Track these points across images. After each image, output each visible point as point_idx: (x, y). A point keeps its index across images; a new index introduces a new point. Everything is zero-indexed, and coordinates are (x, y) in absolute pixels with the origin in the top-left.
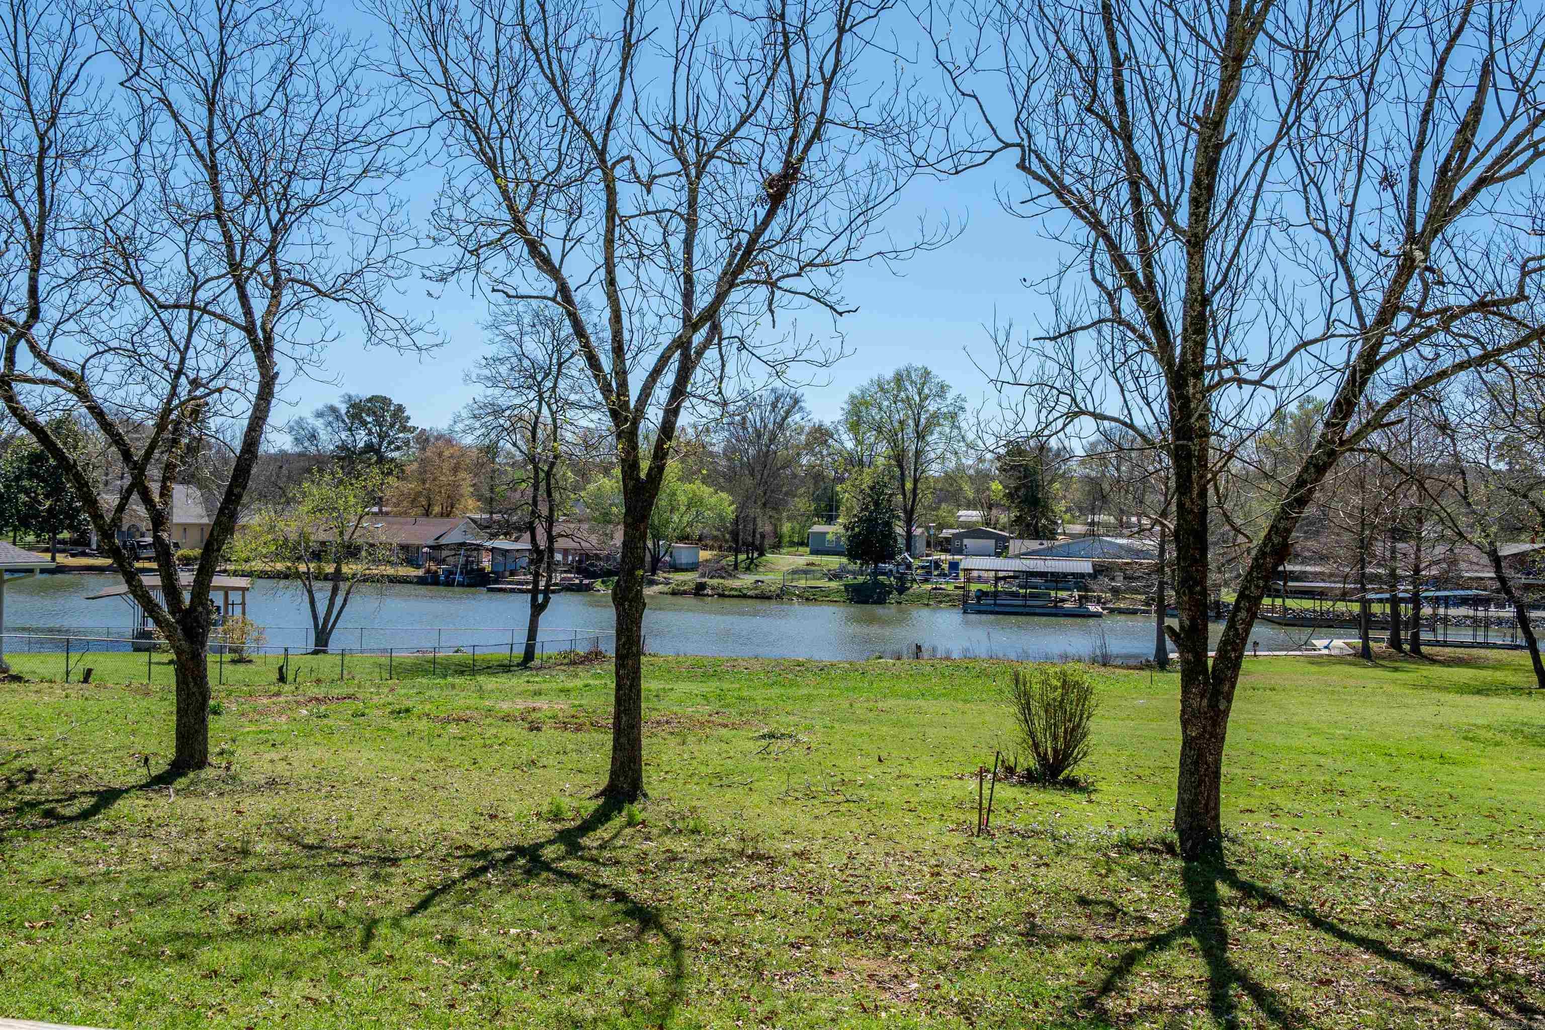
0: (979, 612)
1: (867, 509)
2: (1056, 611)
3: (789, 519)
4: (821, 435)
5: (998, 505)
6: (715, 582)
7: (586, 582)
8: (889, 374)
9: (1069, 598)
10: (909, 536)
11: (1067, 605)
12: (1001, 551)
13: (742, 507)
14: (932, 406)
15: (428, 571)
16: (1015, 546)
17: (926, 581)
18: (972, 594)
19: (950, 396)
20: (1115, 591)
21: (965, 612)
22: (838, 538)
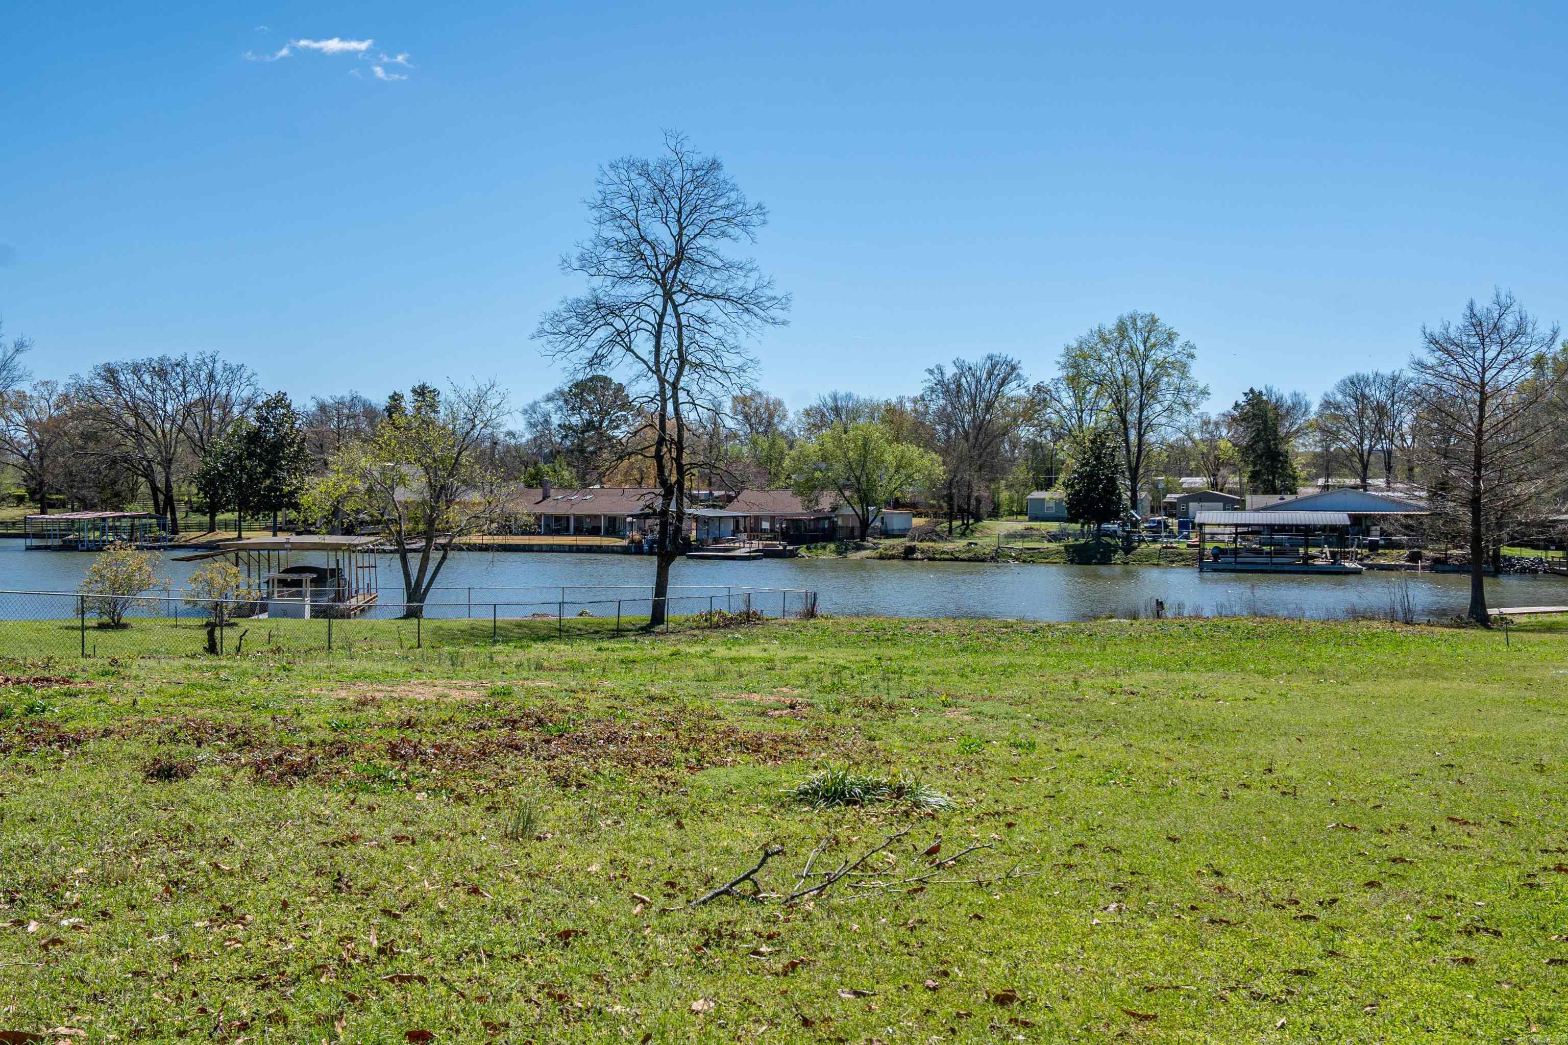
0: (1216, 570)
1: (1087, 464)
2: (1307, 569)
4: (1042, 397)
5: (1227, 464)
6: (925, 545)
7: (789, 548)
8: (1110, 324)
9: (1322, 556)
10: (1134, 499)
11: (1318, 562)
12: (1231, 505)
13: (954, 471)
14: (1158, 355)
15: (632, 541)
16: (1251, 499)
17: (1155, 541)
18: (1208, 552)
19: (1178, 344)
20: (1373, 546)
21: (1201, 571)
22: (1058, 503)
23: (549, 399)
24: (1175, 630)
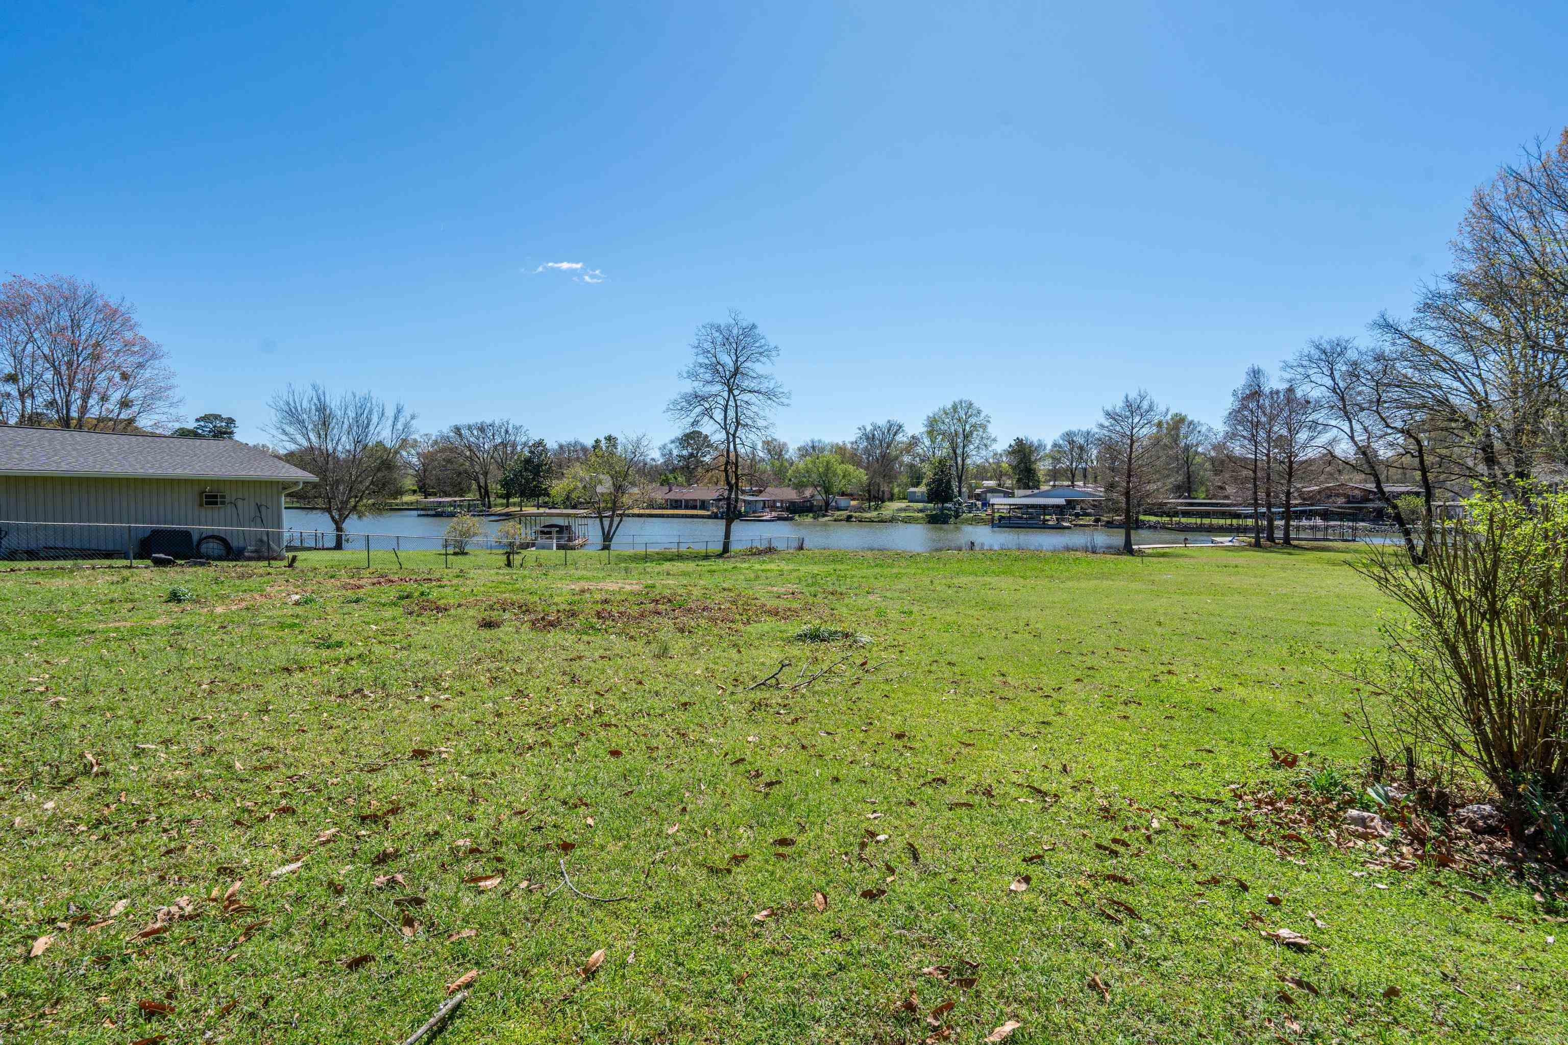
0: (999, 527)
1: (937, 474)
2: (1044, 526)
3: (899, 486)
4: (915, 441)
5: (1006, 475)
6: (857, 514)
7: (790, 516)
8: (949, 406)
9: (1052, 520)
10: (960, 491)
11: (1050, 523)
12: (1009, 494)
13: (871, 478)
14: (973, 420)
15: (713, 512)
16: (1017, 492)
17: (970, 512)
18: (996, 518)
19: (983, 415)
20: (1077, 515)
21: (993, 527)
22: (922, 493)
23: (673, 442)
24: (980, 556)
